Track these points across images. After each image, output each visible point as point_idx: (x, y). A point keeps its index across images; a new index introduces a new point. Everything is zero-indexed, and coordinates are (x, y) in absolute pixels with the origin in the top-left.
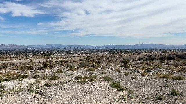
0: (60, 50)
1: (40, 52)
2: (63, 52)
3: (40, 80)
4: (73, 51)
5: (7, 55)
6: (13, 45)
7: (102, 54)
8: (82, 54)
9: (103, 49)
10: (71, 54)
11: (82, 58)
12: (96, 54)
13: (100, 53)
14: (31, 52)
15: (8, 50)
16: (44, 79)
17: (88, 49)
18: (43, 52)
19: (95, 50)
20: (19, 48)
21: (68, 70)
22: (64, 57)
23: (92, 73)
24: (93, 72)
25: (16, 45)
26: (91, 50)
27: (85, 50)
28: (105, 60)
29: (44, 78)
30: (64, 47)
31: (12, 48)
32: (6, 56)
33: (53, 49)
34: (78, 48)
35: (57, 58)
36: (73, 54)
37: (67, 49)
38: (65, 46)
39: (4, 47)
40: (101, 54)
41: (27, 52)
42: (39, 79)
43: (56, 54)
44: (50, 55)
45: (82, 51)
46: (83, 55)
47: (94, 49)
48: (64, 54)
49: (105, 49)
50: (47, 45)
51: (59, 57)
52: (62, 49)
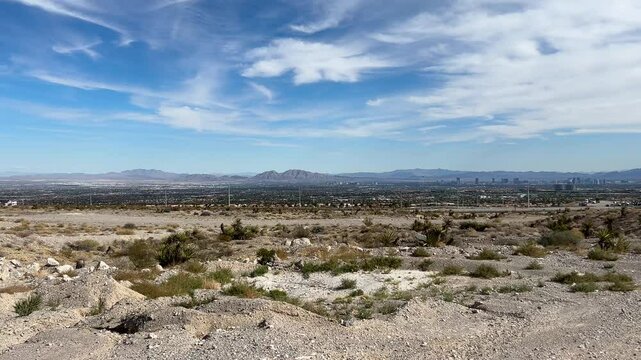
0: (442, 188)
1: (376, 194)
2: (453, 197)
3: (439, 274)
4: (487, 193)
5: (282, 204)
6: (299, 172)
7: (609, 203)
8: (521, 202)
9: (611, 187)
10: (482, 201)
11: (533, 219)
12: (583, 205)
13: (598, 200)
14: (347, 195)
15: (284, 188)
16: (452, 274)
17: (546, 186)
18: (386, 194)
19: (574, 189)
20: (313, 181)
21: (516, 254)
22: (462, 213)
23: (611, 267)
24: (610, 263)
25: (305, 173)
26: (558, 187)
27: (533, 191)
28: (633, 225)
29: (451, 271)
30: (456, 180)
31: (294, 181)
32: (280, 206)
33: (417, 184)
34: (506, 180)
35: (438, 216)
36: (489, 202)
37: (465, 185)
38: (459, 175)
39: (275, 178)
40: (602, 205)
41: (338, 195)
42: (437, 272)
43: (428, 203)
44: (406, 205)
45: (523, 191)
46: (531, 209)
47: (569, 187)
48: (455, 201)
49: (618, 186)
50: (397, 173)
51: (443, 213)
52: (449, 184)
